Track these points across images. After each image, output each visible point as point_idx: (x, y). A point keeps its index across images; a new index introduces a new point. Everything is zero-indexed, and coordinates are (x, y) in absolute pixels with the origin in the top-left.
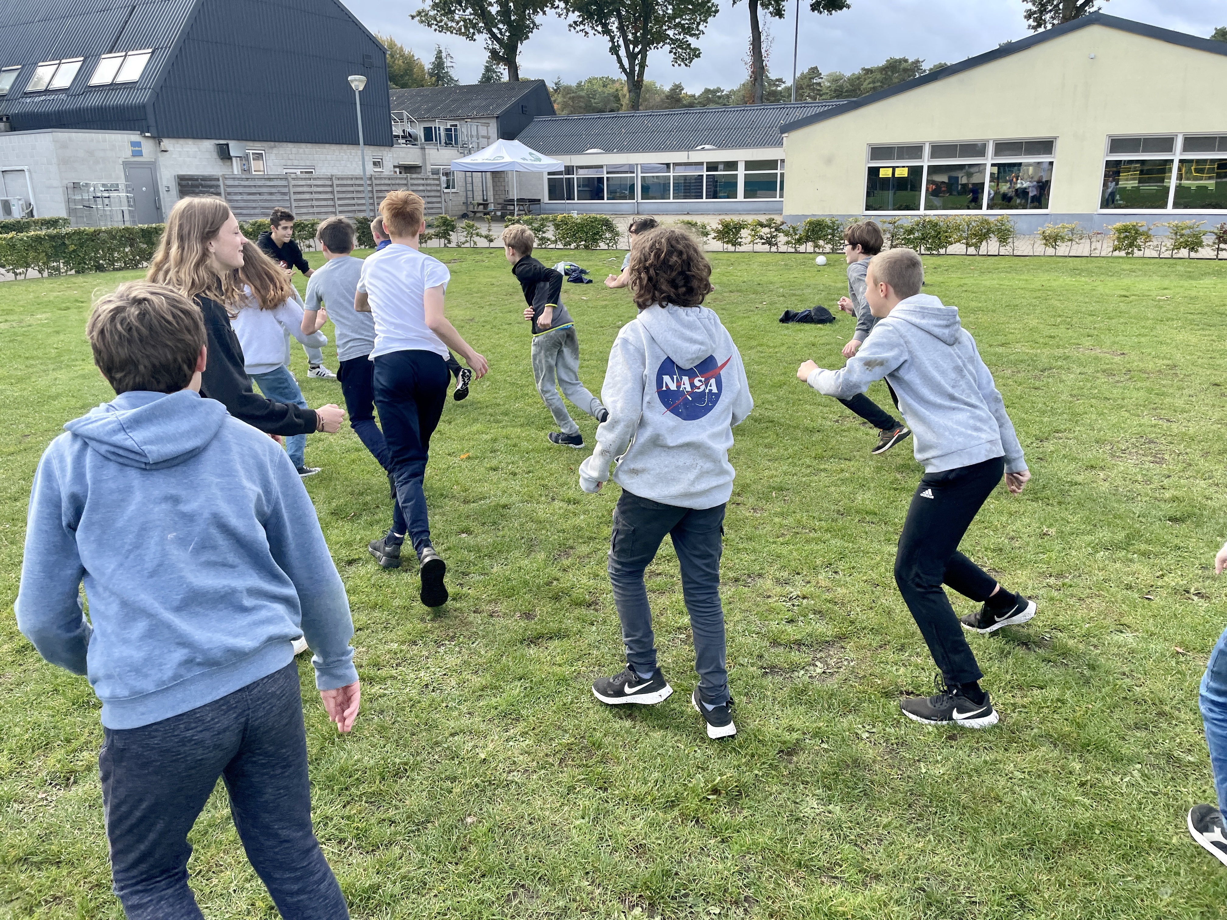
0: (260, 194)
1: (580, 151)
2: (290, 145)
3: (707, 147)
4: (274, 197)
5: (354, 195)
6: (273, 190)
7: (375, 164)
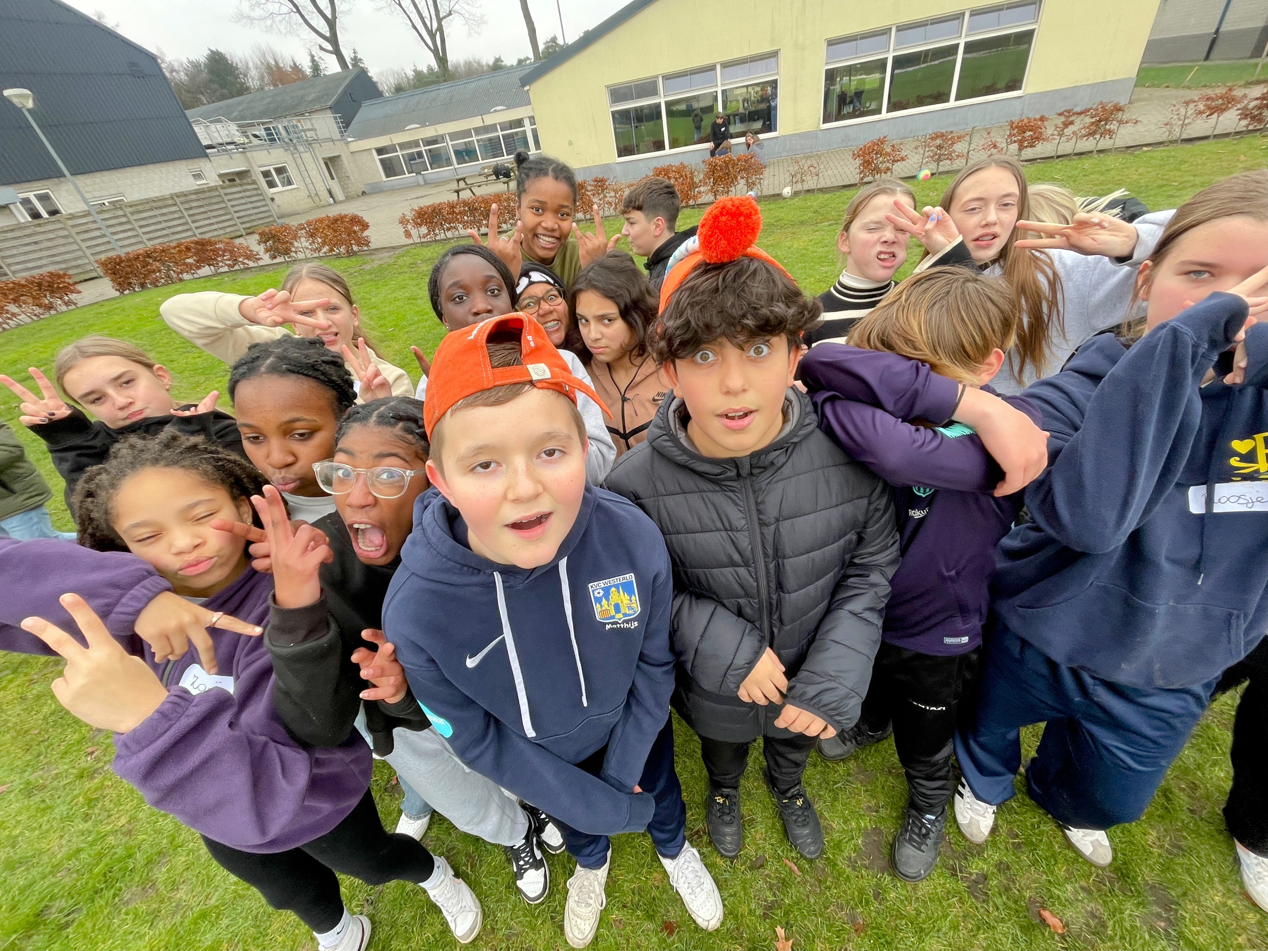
0: (36, 243)
1: (400, 128)
3: (499, 108)
4: (56, 242)
5: (160, 219)
6: (51, 236)
7: (197, 176)
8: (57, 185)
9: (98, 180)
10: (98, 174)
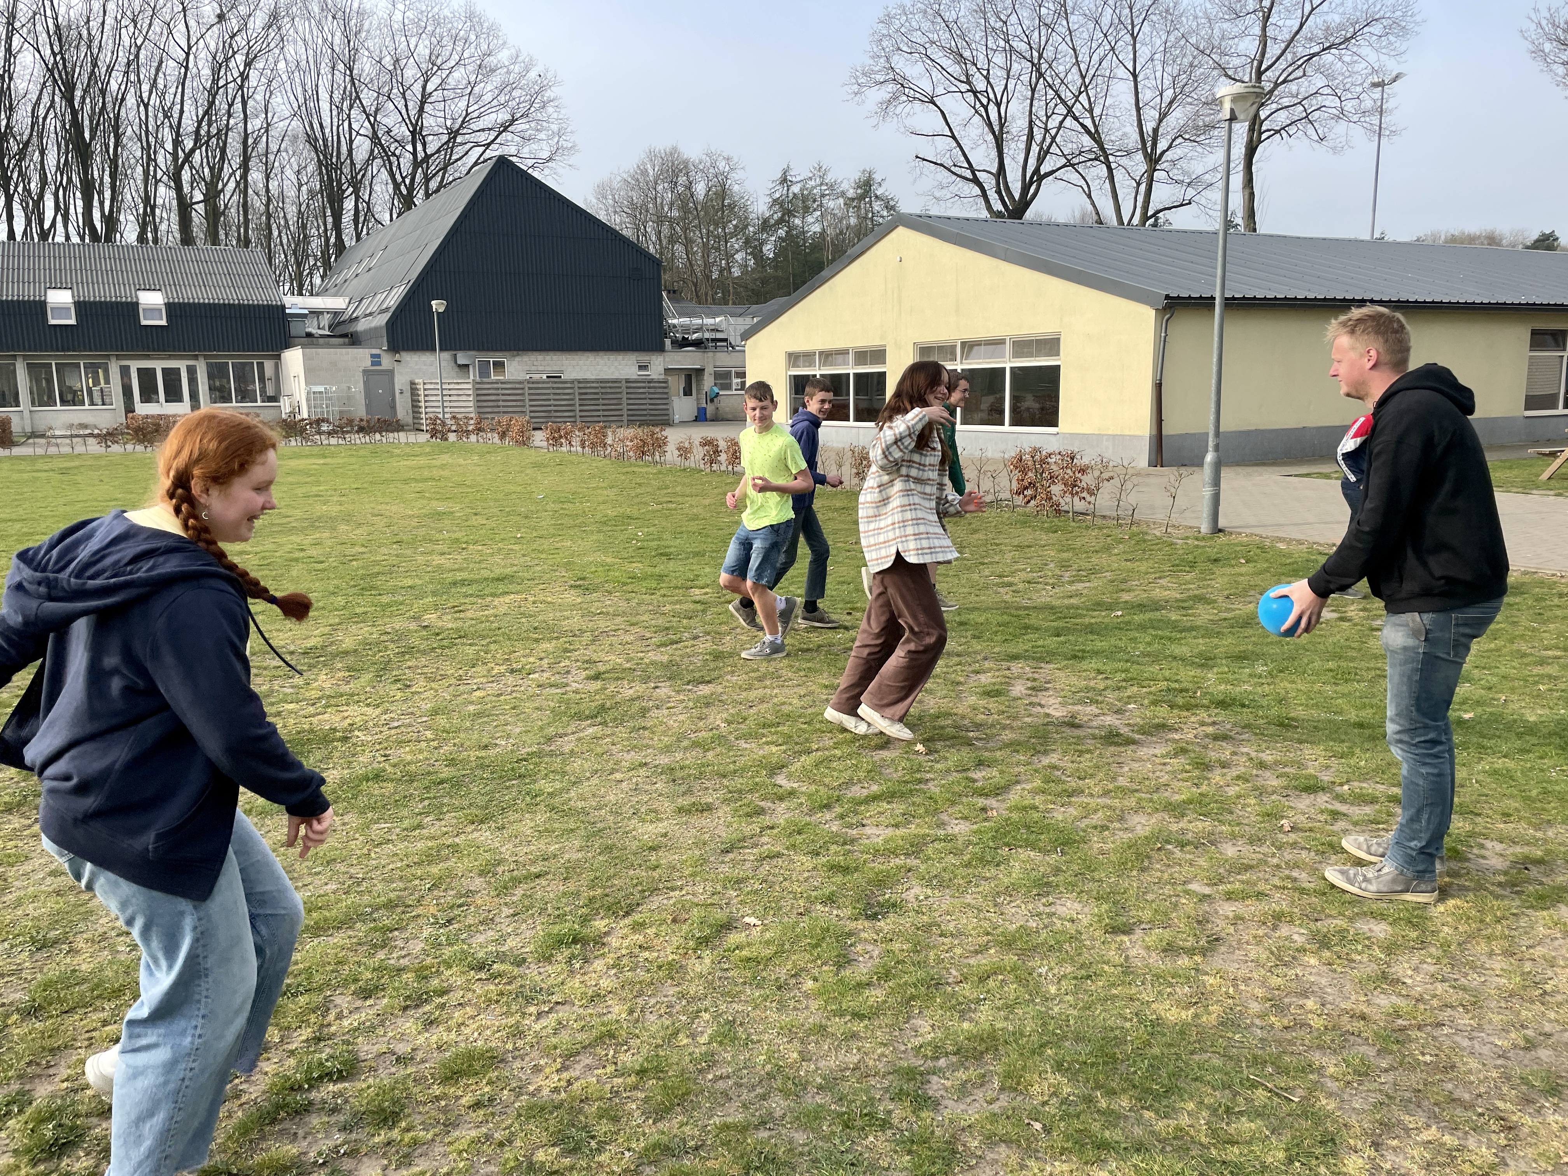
2: (536, 354)
7: (641, 368)
8: (514, 356)
9: (548, 358)
10: (551, 353)
